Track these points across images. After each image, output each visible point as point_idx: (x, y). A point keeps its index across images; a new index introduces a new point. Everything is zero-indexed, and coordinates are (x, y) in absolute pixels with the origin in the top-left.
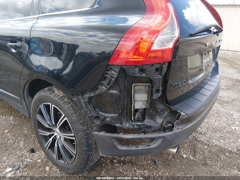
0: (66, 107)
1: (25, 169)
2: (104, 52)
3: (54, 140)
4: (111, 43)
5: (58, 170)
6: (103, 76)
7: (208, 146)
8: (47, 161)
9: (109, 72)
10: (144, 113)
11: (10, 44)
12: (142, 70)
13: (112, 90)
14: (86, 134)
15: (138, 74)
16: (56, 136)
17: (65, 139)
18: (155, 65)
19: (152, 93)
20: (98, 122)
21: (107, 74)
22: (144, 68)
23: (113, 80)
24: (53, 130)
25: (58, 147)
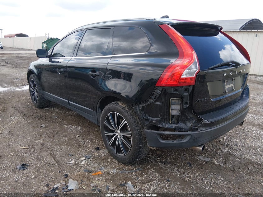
0: (126, 114)
1: (94, 159)
2: (152, 79)
3: (116, 139)
4: (157, 73)
5: (117, 162)
6: (152, 93)
7: (240, 159)
8: (108, 156)
9: (156, 91)
10: (178, 119)
11: (90, 73)
12: (176, 90)
13: (157, 102)
14: (139, 132)
15: (173, 92)
16: (117, 136)
17: (124, 137)
18: (183, 87)
19: (183, 105)
20: (147, 123)
21: (155, 92)
22: (177, 88)
23: (158, 95)
24: (116, 132)
25: (119, 143)
